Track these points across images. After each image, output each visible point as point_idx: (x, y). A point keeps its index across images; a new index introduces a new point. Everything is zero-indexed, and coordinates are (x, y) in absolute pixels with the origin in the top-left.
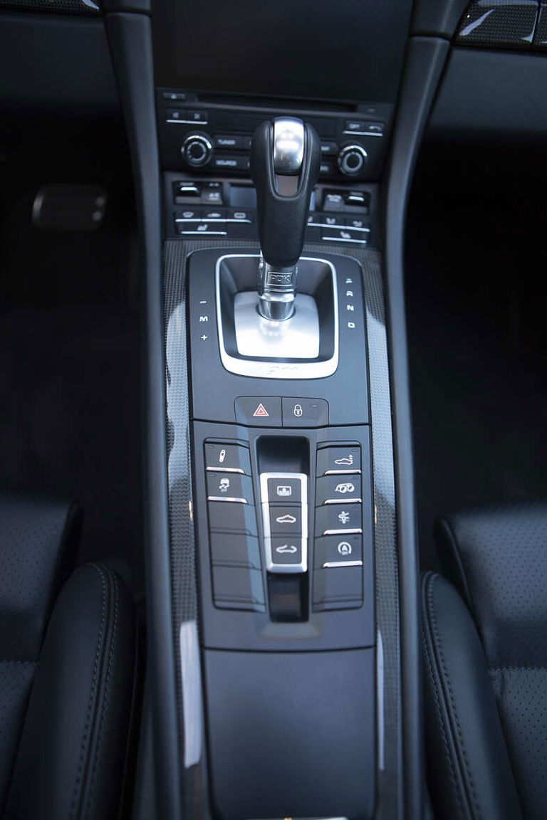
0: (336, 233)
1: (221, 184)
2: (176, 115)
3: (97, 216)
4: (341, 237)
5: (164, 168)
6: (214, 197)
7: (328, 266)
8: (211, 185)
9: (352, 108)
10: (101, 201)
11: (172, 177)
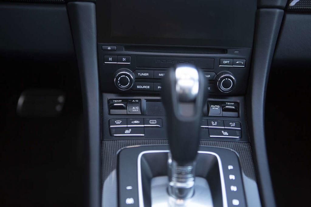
0: (219, 132)
1: (140, 100)
2: (110, 59)
3: (59, 108)
4: (222, 135)
5: (102, 90)
6: (135, 109)
7: (215, 157)
8: (134, 101)
9: (224, 51)
10: (61, 99)
11: (108, 96)
